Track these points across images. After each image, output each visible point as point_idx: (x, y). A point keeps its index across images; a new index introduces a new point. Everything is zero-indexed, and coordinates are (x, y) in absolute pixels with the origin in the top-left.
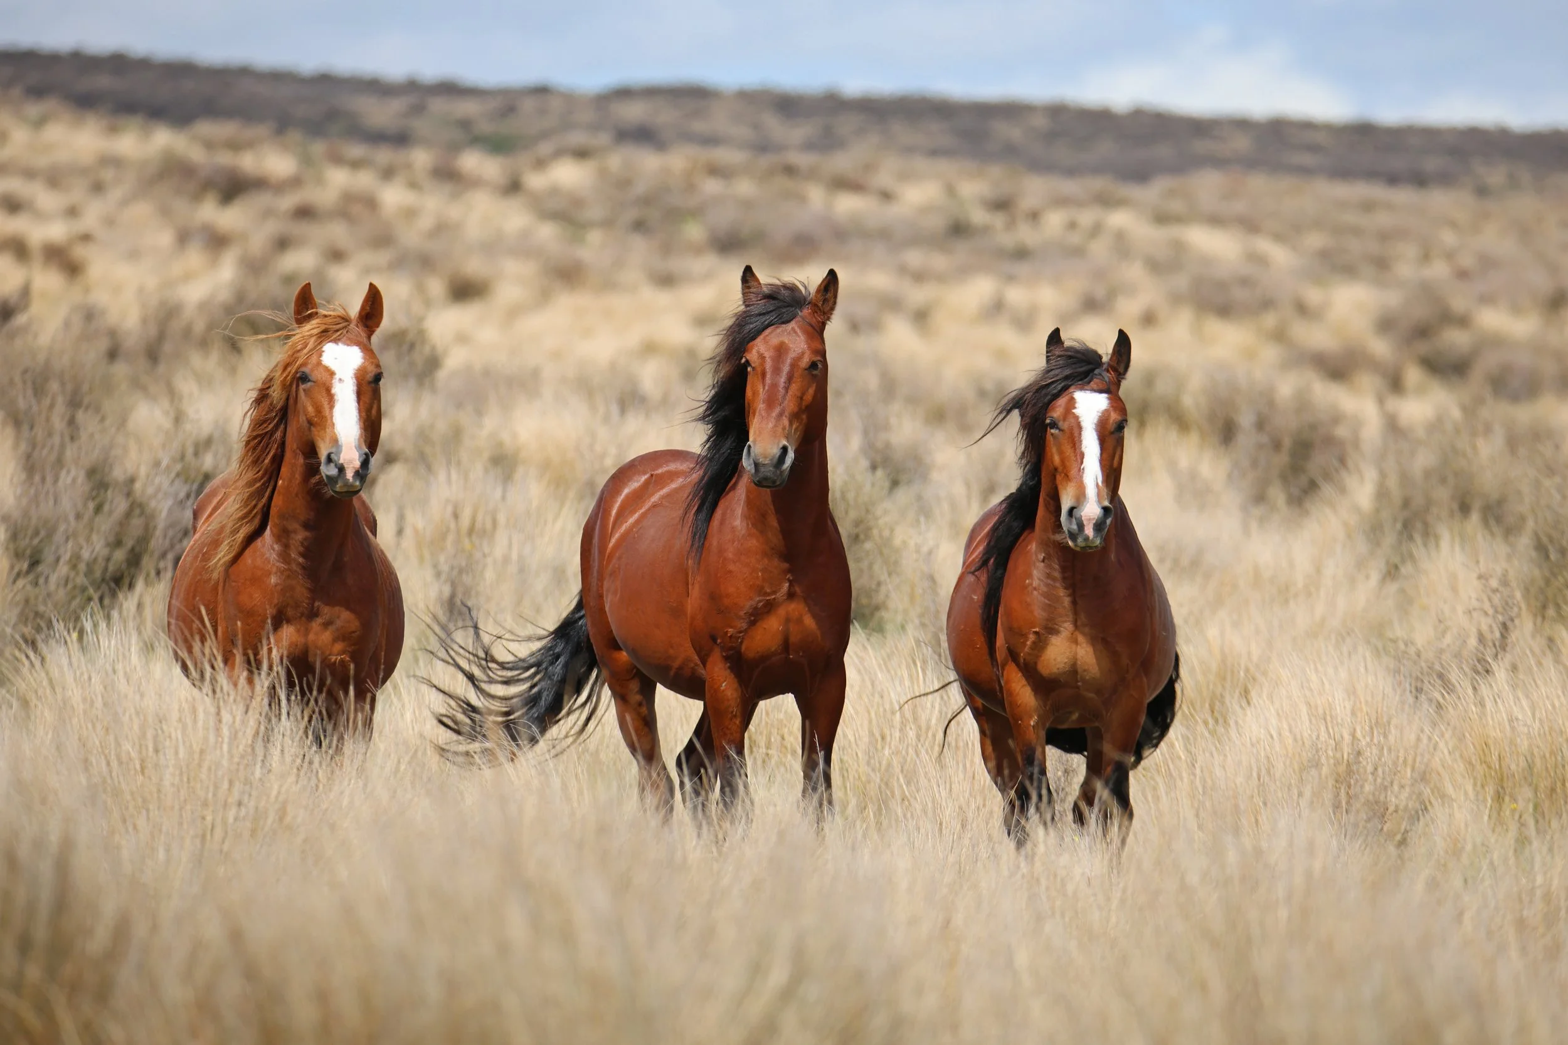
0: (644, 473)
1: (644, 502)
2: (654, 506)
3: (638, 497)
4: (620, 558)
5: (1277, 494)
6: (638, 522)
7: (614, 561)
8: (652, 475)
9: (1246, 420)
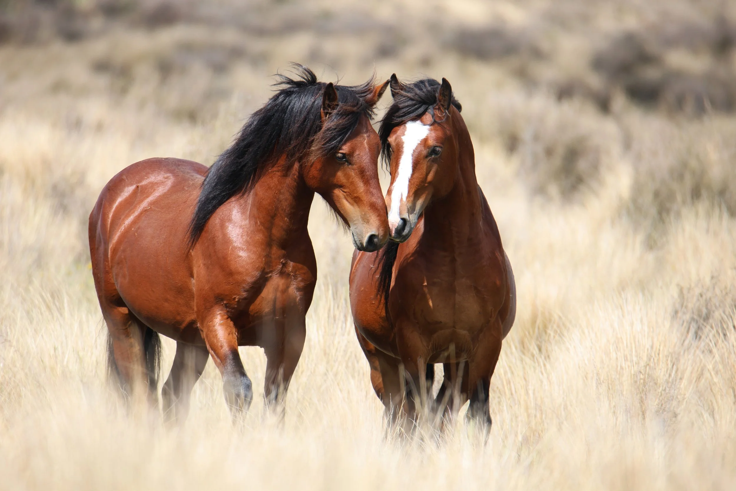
0: (132, 185)
1: (135, 207)
2: (145, 211)
3: (130, 203)
4: (124, 251)
5: (554, 190)
6: (134, 222)
7: (119, 254)
8: (138, 187)
9: (526, 135)
